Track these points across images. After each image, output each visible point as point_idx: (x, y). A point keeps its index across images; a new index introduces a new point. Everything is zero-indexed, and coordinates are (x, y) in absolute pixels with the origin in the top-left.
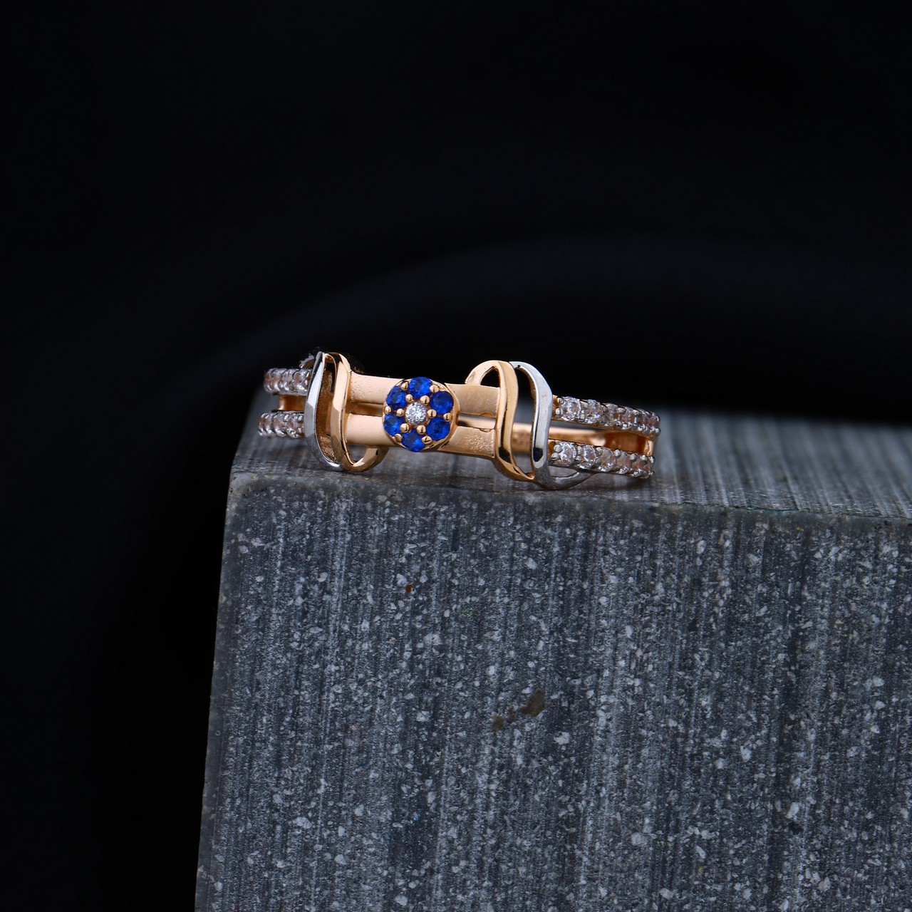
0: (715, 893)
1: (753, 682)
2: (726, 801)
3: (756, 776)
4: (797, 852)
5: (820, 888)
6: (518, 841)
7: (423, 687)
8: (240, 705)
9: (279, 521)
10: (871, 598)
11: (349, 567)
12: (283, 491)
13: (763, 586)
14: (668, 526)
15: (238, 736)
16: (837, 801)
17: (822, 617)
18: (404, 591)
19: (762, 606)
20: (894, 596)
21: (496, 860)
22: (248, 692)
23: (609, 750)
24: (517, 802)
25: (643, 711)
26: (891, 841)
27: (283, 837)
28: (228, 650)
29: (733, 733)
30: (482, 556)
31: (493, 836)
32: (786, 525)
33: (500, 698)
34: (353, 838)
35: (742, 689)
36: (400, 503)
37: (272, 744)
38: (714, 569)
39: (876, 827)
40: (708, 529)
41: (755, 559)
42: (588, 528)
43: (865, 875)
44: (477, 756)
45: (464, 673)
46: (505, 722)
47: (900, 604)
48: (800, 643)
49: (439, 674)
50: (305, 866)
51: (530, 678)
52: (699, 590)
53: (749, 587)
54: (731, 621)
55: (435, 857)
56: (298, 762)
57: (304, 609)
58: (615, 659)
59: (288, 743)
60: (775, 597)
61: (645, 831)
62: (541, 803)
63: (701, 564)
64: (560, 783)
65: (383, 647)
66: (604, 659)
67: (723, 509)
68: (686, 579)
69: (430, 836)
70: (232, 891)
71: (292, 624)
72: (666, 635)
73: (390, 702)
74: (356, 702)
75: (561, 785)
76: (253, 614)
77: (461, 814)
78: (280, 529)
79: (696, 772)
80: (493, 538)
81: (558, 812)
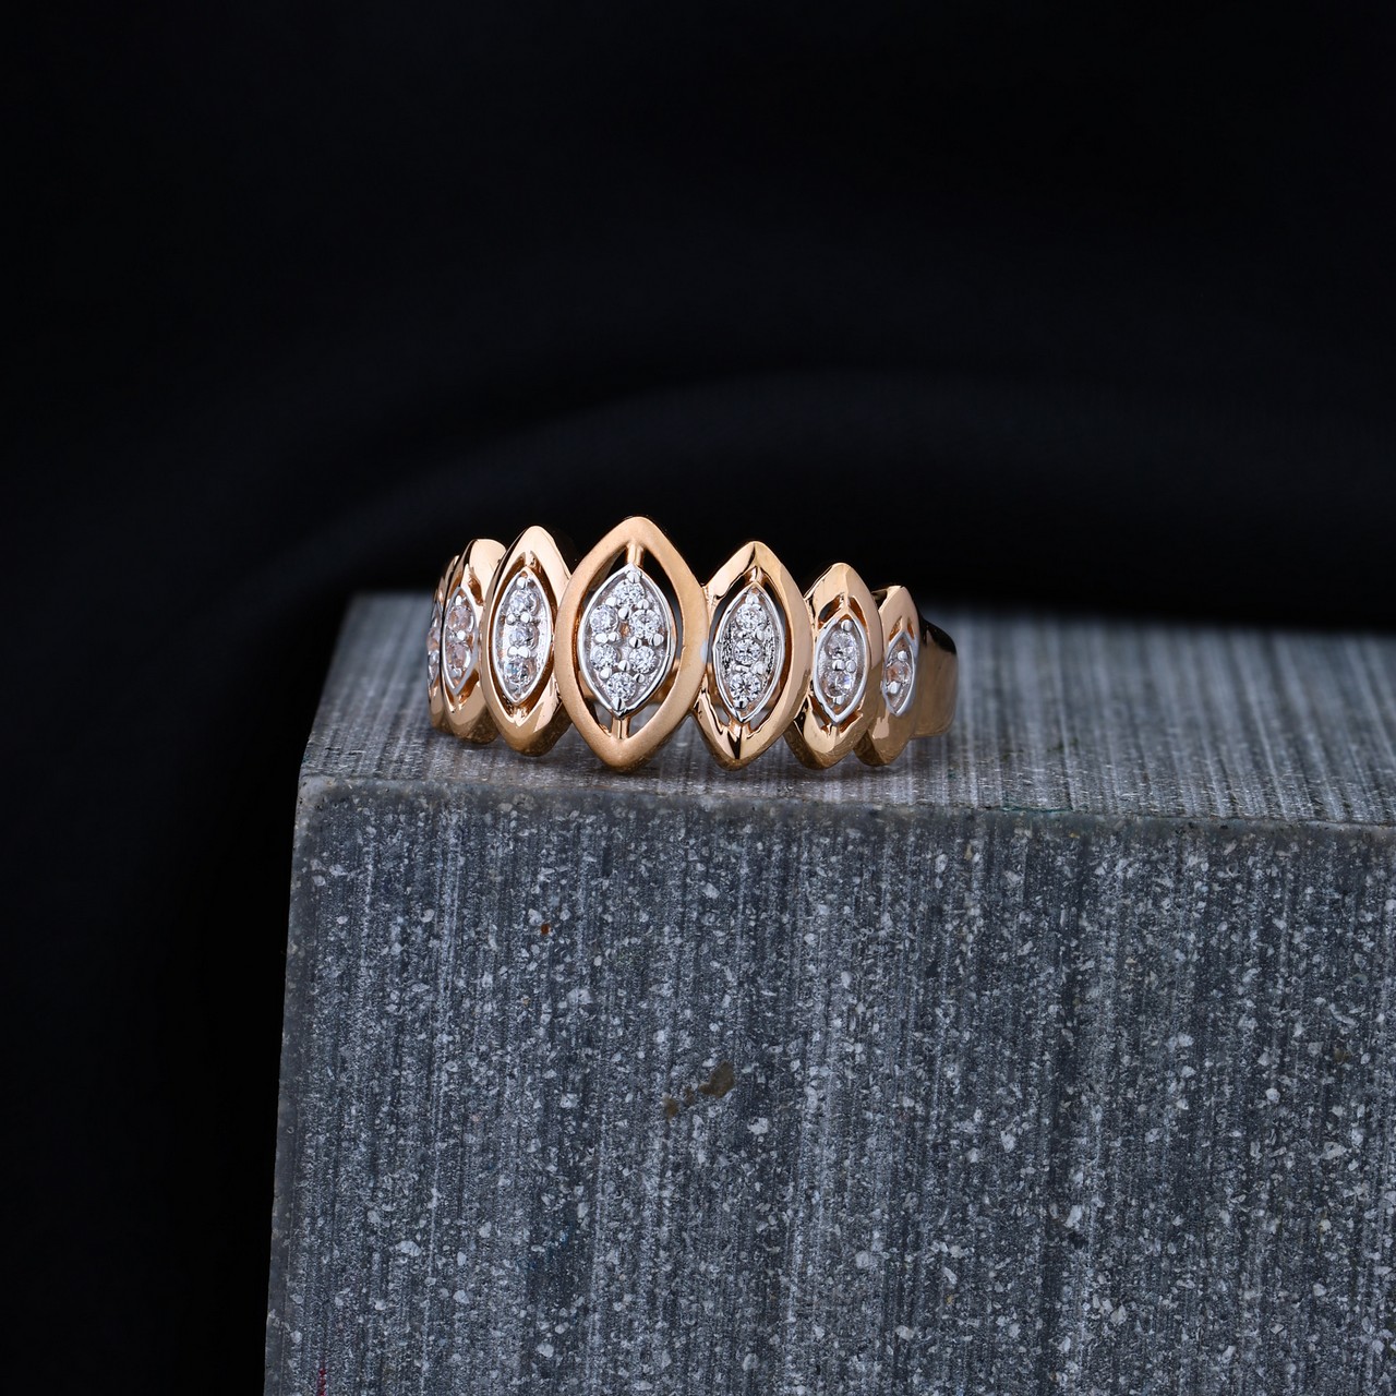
0: (971, 1330)
1: (1015, 1043)
2: (982, 1205)
3: (1023, 1171)
4: (1081, 1272)
5: (1113, 1320)
6: (703, 1267)
7: (569, 1061)
8: (320, 1092)
9: (367, 842)
10: (1173, 927)
11: (464, 901)
12: (370, 800)
13: (1027, 915)
14: (896, 836)
15: (318, 1132)
16: (1134, 1203)
17: (1108, 955)
18: (539, 933)
19: (1025, 941)
20: (1205, 925)
21: (672, 1293)
22: (331, 1074)
23: (823, 1140)
24: (700, 1214)
25: (868, 1087)
26: (1207, 1255)
27: (382, 1269)
28: (301, 1017)
29: (991, 1114)
30: (643, 882)
31: (667, 1261)
32: (1055, 832)
33: (674, 1074)
34: (477, 1268)
35: (1001, 1054)
36: (531, 813)
37: (364, 1143)
38: (960, 893)
39: (1187, 1236)
40: (950, 838)
41: (1014, 878)
42: (787, 841)
43: (1173, 1301)
44: (643, 1152)
45: (623, 1041)
46: (680, 1106)
47: (1212, 935)
48: (1078, 990)
49: (589, 1043)
50: (413, 1306)
51: (713, 1046)
52: (940, 922)
53: (1007, 915)
54: (984, 963)
55: (589, 1291)
56: (401, 1166)
57: (403, 959)
58: (827, 1018)
59: (387, 1141)
60: (1043, 929)
61: (873, 1248)
62: (731, 1214)
63: (941, 886)
64: (758, 1186)
65: (513, 1008)
66: (812, 1018)
67: (969, 811)
68: (922, 907)
69: (583, 1262)
70: (315, 1343)
71: (387, 980)
72: (897, 984)
73: (523, 1083)
74: (477, 1084)
75: (758, 1190)
76: (334, 968)
77: (624, 1231)
78: (368, 853)
79: (942, 1167)
80: (658, 857)
81: (754, 1226)
